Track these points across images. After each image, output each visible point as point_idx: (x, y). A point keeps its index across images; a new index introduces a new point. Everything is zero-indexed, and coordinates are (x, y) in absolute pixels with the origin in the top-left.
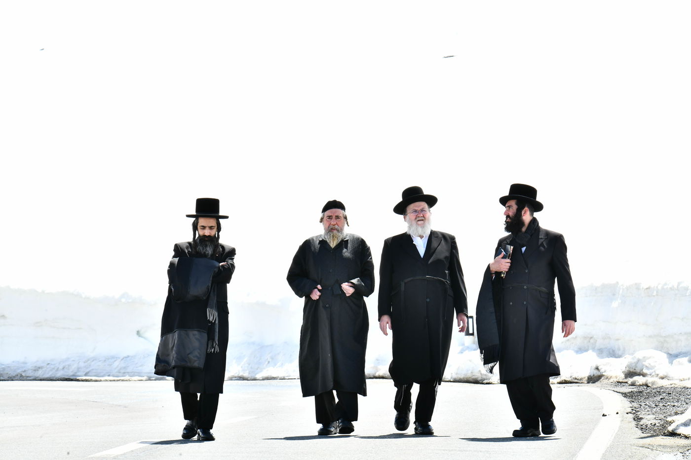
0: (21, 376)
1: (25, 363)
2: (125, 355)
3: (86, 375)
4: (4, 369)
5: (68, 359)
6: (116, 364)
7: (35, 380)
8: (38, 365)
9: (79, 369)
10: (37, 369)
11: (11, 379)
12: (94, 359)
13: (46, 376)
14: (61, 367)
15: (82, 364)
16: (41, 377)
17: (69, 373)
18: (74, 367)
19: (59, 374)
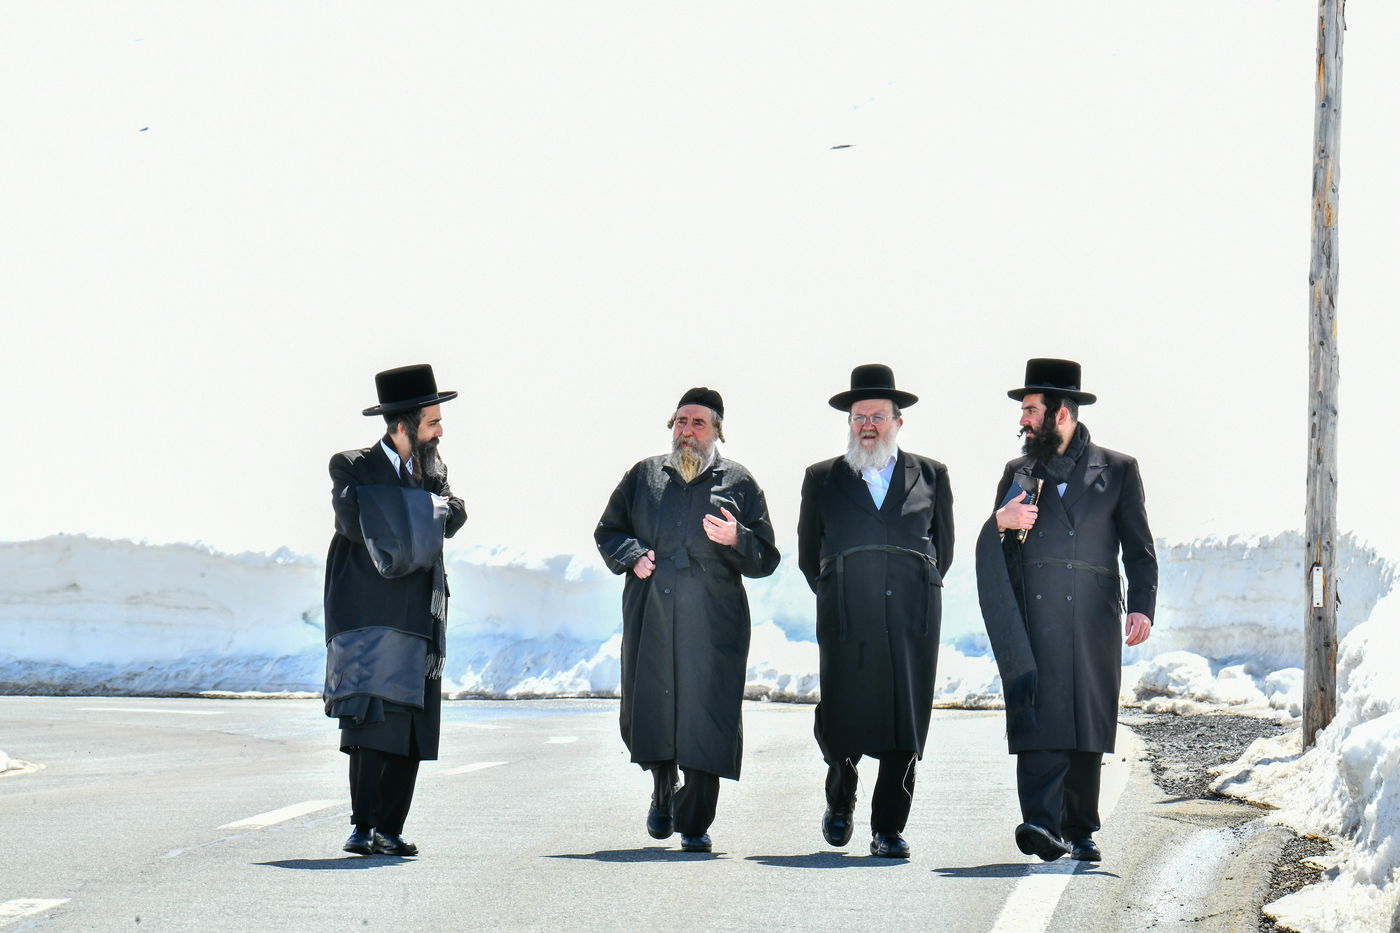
0: (105, 687)
1: (111, 666)
2: (283, 654)
3: (215, 687)
4: (75, 676)
5: (183, 661)
6: (267, 669)
7: (129, 694)
8: (135, 669)
9: (202, 677)
10: (131, 677)
11: (87, 693)
12: (230, 661)
13: (148, 688)
14: (172, 674)
15: (208, 670)
16: (138, 690)
17: (186, 684)
18: (195, 674)
19: (170, 686)
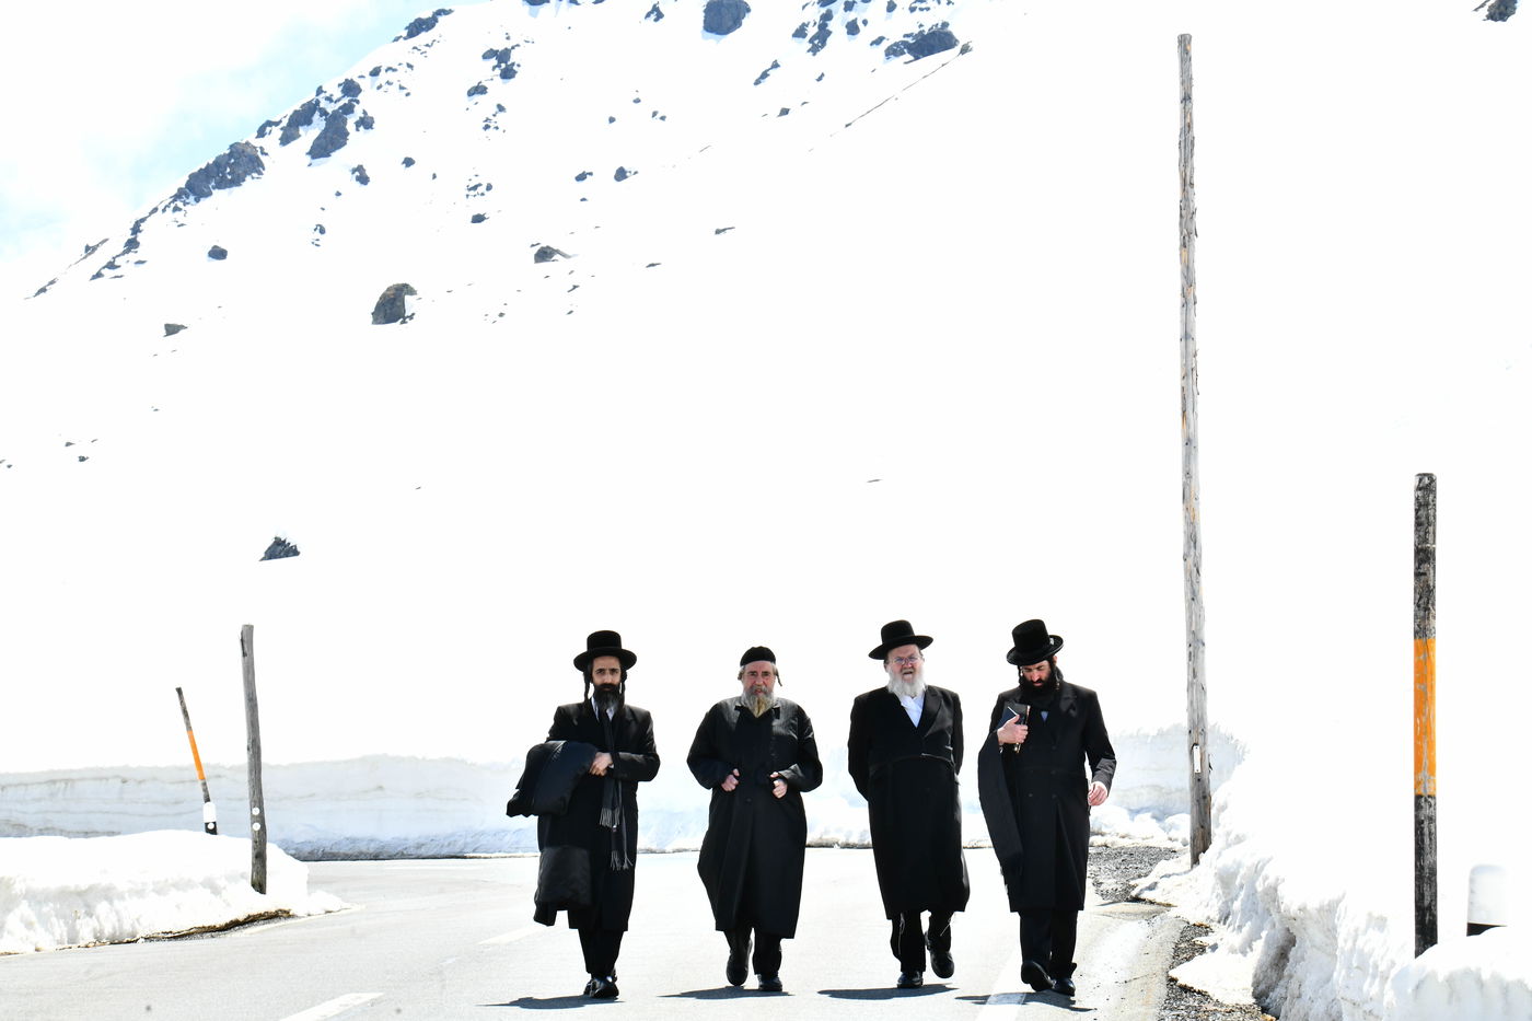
0: (403, 854)
1: (406, 839)
2: (517, 828)
3: (474, 851)
4: (383, 847)
5: (453, 835)
6: (507, 839)
7: (418, 858)
8: (422, 841)
9: (466, 844)
10: (419, 846)
11: (391, 858)
12: (483, 833)
13: (431, 853)
14: (446, 844)
15: (469, 840)
16: (425, 855)
17: (455, 850)
18: (461, 843)
19: (445, 851)
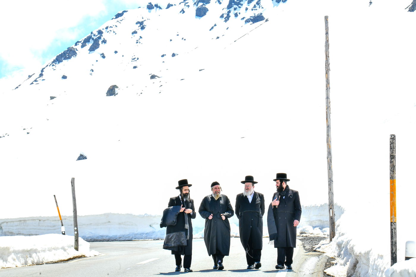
0: (115, 240)
1: (116, 236)
2: (146, 232)
3: (135, 239)
4: (110, 238)
5: (129, 235)
6: (144, 235)
7: (120, 241)
8: (121, 236)
9: (132, 237)
10: (120, 238)
11: (112, 241)
12: (137, 234)
13: (123, 240)
14: (127, 237)
15: (133, 236)
17: (130, 239)
18: (131, 237)
19: (127, 239)
